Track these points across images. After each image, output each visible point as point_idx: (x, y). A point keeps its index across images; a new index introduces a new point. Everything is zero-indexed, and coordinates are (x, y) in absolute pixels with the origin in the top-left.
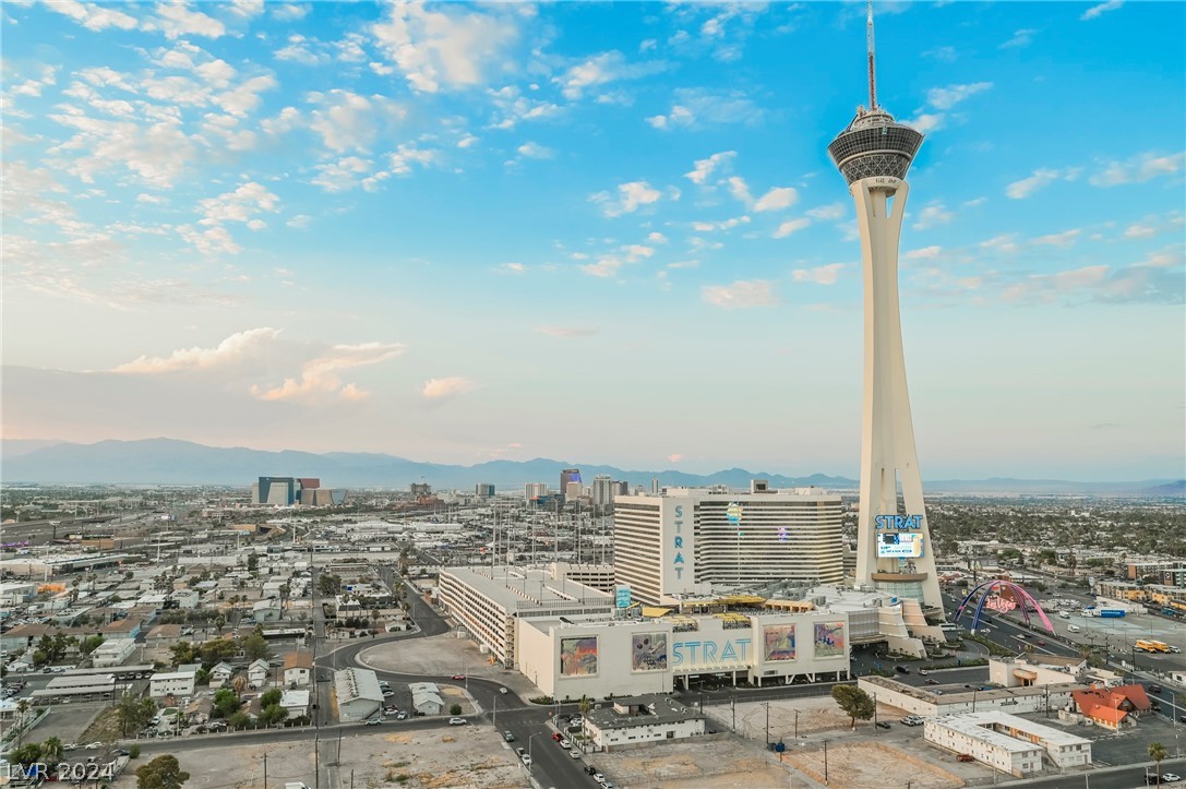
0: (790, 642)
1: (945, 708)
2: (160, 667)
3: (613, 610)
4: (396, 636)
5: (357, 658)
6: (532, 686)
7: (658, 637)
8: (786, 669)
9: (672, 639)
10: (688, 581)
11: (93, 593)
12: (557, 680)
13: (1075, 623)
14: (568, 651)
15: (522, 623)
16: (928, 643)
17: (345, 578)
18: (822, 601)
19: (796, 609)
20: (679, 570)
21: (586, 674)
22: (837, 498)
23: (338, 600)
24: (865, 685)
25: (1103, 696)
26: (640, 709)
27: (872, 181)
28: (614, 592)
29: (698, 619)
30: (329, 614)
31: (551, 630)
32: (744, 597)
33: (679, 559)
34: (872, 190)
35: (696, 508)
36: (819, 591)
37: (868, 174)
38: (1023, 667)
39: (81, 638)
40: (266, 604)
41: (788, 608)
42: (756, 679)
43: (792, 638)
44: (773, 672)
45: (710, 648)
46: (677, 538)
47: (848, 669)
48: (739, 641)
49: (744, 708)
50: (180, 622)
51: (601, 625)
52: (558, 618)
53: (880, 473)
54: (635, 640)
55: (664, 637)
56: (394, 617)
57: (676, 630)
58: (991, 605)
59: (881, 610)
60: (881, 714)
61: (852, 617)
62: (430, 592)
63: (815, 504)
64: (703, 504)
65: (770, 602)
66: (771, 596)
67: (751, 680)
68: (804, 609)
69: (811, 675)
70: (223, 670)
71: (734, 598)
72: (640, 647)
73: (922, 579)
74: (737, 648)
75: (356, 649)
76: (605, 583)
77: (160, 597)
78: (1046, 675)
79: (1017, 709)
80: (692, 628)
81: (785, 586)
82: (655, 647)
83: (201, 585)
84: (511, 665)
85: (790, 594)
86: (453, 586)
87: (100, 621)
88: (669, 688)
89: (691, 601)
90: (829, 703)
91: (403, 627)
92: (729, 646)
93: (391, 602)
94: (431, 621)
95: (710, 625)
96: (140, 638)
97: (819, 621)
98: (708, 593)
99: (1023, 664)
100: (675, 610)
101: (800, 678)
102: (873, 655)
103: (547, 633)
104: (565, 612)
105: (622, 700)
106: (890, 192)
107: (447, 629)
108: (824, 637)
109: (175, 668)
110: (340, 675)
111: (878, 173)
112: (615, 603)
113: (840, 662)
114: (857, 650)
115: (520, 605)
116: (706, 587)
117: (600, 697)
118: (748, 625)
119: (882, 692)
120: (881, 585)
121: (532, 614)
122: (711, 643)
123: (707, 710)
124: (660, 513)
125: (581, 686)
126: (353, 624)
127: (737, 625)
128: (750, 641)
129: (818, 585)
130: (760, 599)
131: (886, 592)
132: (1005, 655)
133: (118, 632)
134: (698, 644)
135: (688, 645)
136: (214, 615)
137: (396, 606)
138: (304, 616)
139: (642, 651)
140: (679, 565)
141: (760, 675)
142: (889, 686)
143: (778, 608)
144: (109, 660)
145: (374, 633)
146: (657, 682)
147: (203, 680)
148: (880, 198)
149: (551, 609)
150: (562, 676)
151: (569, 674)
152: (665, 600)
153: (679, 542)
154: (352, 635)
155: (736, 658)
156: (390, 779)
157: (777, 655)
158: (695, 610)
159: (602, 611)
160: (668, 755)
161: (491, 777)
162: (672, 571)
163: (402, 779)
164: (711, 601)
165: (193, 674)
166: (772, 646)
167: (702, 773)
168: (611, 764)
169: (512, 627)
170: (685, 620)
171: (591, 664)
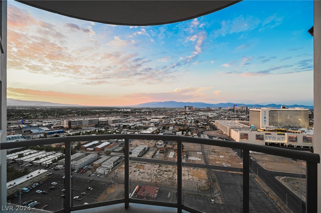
0: (296, 139)
2: (177, 131)
3: (250, 129)
4: (209, 130)
5: (203, 133)
7: (262, 135)
8: (294, 144)
9: (265, 136)
10: (267, 125)
11: (167, 121)
12: (240, 140)
14: (242, 136)
15: (232, 130)
17: (199, 121)
18: (304, 131)
19: (296, 133)
20: (265, 123)
21: (246, 140)
22: (307, 110)
23: (199, 124)
28: (251, 126)
29: (271, 132)
30: (198, 126)
31: (239, 132)
32: (281, 129)
35: (269, 111)
39: (167, 127)
40: (189, 124)
41: (294, 132)
42: (286, 145)
43: (296, 138)
44: (291, 145)
45: (274, 138)
46: (265, 117)
47: (313, 146)
48: (281, 138)
50: (178, 125)
51: (249, 132)
52: (239, 130)
54: (256, 135)
55: (263, 135)
56: (208, 127)
62: (213, 124)
63: (301, 111)
64: (271, 111)
65: (289, 130)
66: (288, 129)
67: (284, 145)
68: (299, 133)
69: (302, 146)
70: (185, 132)
71: (279, 129)
72: (258, 136)
75: (203, 131)
76: (248, 124)
77: (175, 122)
80: (269, 134)
81: (292, 127)
82: (261, 137)
83: (180, 121)
84: (230, 136)
86: (217, 123)
87: (169, 124)
88: (265, 144)
89: (268, 129)
91: (210, 129)
92: (279, 138)
93: (207, 125)
94: (214, 128)
95: (275, 134)
96: (174, 127)
97: (304, 135)
98: (273, 127)
100: (265, 130)
101: (299, 147)
103: (238, 132)
104: (240, 129)
107: (217, 130)
108: (306, 139)
109: (179, 132)
110: (202, 135)
112: (251, 128)
113: (311, 145)
115: (231, 127)
116: (272, 126)
118: (284, 135)
121: (234, 129)
122: (273, 137)
124: (261, 112)
125: (244, 141)
126: (202, 128)
127: (281, 134)
128: (284, 138)
129: (301, 128)
130: (286, 130)
133: (171, 126)
134: (271, 137)
135: (269, 137)
136: (182, 125)
137: (208, 125)
138: (194, 126)
139: (258, 137)
140: (265, 122)
141: (287, 145)
143: (291, 132)
144: (171, 130)
145: (205, 129)
146: (262, 143)
147: (183, 134)
149: (237, 128)
150: (241, 140)
151: (242, 139)
152: (261, 128)
153: (265, 118)
154: (202, 129)
155: (281, 141)
156: (212, 151)
157: (293, 141)
158: (269, 131)
159: (248, 129)
160: (266, 157)
161: (230, 154)
162: (263, 124)
163: (214, 152)
164: (274, 129)
165: (181, 133)
166: (290, 139)
167: (275, 161)
168: (254, 156)
169: (230, 130)
170: (268, 132)
171: (247, 138)
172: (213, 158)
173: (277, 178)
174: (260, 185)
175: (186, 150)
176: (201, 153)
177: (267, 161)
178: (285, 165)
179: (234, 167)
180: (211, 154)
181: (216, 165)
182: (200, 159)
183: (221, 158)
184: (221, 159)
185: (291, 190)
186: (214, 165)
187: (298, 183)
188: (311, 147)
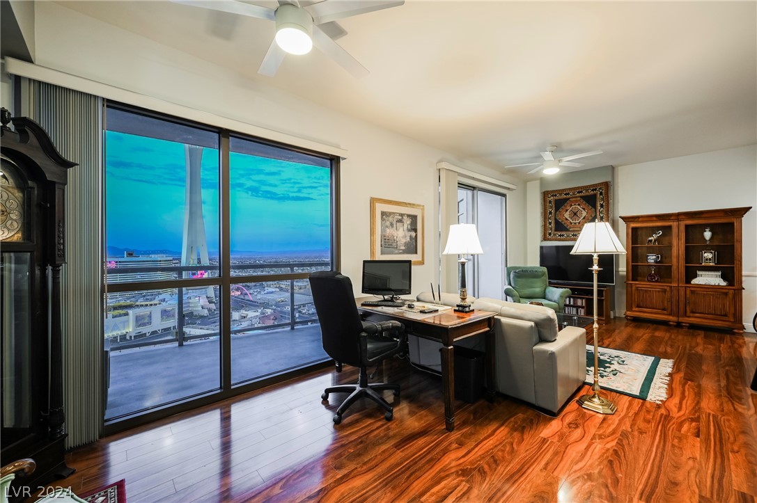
0: (149, 318)
8: (146, 330)
13: (259, 296)
16: (209, 310)
18: (164, 300)
19: (151, 305)
22: (171, 258)
24: (185, 329)
25: (268, 317)
32: (122, 303)
36: (161, 297)
38: (243, 312)
41: (147, 305)
42: (131, 337)
43: (150, 316)
44: (140, 333)
47: (177, 324)
48: (121, 323)
53: (191, 249)
58: (232, 294)
59: (190, 301)
65: (137, 303)
66: (137, 301)
67: (128, 338)
68: (156, 305)
69: (159, 330)
71: (117, 304)
74: (120, 325)
78: (251, 314)
81: (144, 296)
85: (147, 299)
92: (115, 325)
97: (164, 308)
101: (154, 332)
108: (166, 314)
114: (181, 317)
118: (127, 314)
120: (190, 291)
127: (120, 315)
128: (128, 321)
129: (161, 294)
130: (132, 303)
131: (192, 293)
132: (238, 310)
141: (133, 335)
142: (195, 328)
143: (142, 305)
155: (119, 330)
157: (144, 325)
166: (140, 321)
188: (174, 327)
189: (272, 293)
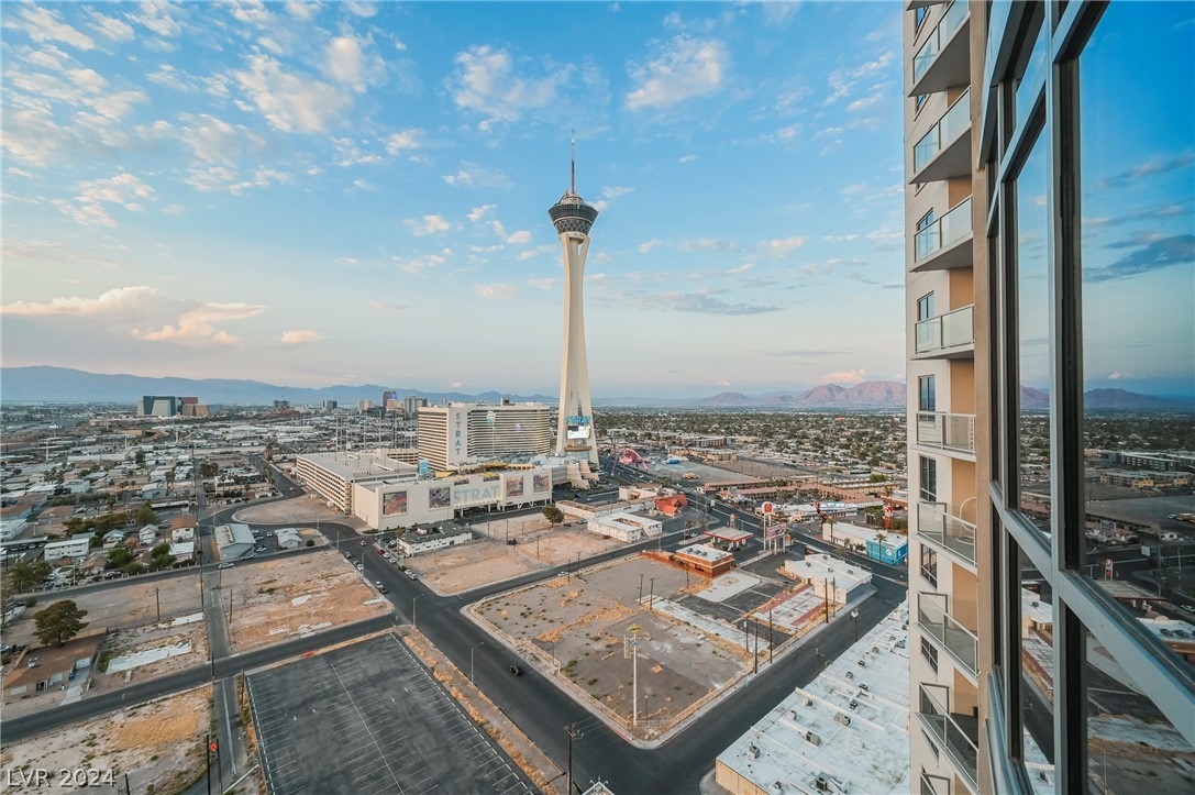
0: (520, 486)
1: (598, 514)
2: (53, 538)
3: (417, 475)
4: (264, 500)
5: (233, 517)
6: (364, 524)
7: (445, 489)
8: (518, 501)
9: (453, 489)
10: (463, 456)
12: (381, 519)
13: (658, 467)
14: (389, 502)
15: (357, 487)
16: (591, 481)
17: (221, 465)
18: (538, 463)
19: (524, 468)
20: (458, 449)
21: (400, 513)
22: (547, 408)
23: (216, 480)
24: (558, 505)
25: (668, 501)
26: (433, 531)
27: (571, 234)
28: (418, 464)
29: (469, 477)
30: (209, 490)
31: (377, 489)
32: (496, 463)
33: (458, 443)
34: (571, 239)
35: (469, 414)
36: (537, 458)
37: (569, 230)
38: (634, 490)
40: (154, 486)
41: (519, 468)
42: (501, 507)
43: (522, 484)
44: (511, 503)
45: (476, 493)
46: (457, 431)
47: (550, 497)
48: (492, 488)
49: (493, 524)
50: (72, 503)
51: (409, 484)
52: (381, 481)
53: (570, 394)
54: (431, 491)
55: (449, 489)
56: (263, 488)
57: (456, 484)
58: (621, 461)
59: (568, 466)
60: (567, 520)
61: (553, 470)
62: (290, 471)
63: (536, 411)
64: (472, 411)
65: (510, 465)
66: (511, 462)
67: (499, 508)
68: (529, 468)
69: (531, 503)
70: (117, 535)
71: (490, 464)
72: (434, 495)
73: (589, 449)
74: (491, 491)
75: (233, 511)
76: (411, 459)
77: (50, 487)
78: (644, 493)
79: (631, 510)
80: (466, 482)
81: (519, 456)
82: (443, 495)
83: (92, 475)
84: (349, 512)
85: (521, 460)
86: (307, 466)
88: (452, 517)
89: (465, 467)
90: (541, 516)
91: (270, 495)
92: (487, 490)
93: (261, 479)
94: (290, 489)
95: (476, 480)
96: (32, 518)
97: (536, 474)
98: (475, 462)
99: (634, 488)
100: (455, 473)
101: (526, 505)
102: (564, 490)
103: (374, 491)
104: (386, 478)
105: (422, 526)
106: (580, 241)
107: (303, 493)
108: (539, 482)
109: (69, 537)
110: (219, 530)
111: (574, 230)
112: (418, 471)
113: (547, 495)
114: (556, 487)
115: (355, 475)
116: (474, 458)
117: (408, 525)
119: (567, 509)
120: (569, 453)
121: (363, 480)
122: (474, 490)
123: (473, 527)
124: (447, 417)
125: (397, 520)
126: (228, 495)
127: (492, 479)
128: (498, 487)
129: (536, 455)
130: (505, 464)
131: (571, 457)
132: (626, 485)
133: (8, 515)
134: (469, 491)
135: (463, 492)
136: (105, 496)
137: (264, 481)
138: (188, 492)
139: (435, 497)
140: (458, 447)
141: (504, 505)
142: (571, 505)
143: (515, 468)
145: (246, 500)
146: (446, 513)
147: (96, 544)
148: (574, 243)
149: (377, 477)
150: (384, 516)
151: (388, 514)
152: (449, 467)
153: (458, 434)
154: (229, 502)
155: (490, 497)
156: (261, 592)
157: (514, 493)
158: (467, 472)
159: (410, 476)
160: (450, 554)
161: (335, 581)
162: (454, 450)
163: (271, 591)
164: (477, 466)
165: (87, 540)
166: (510, 488)
167: (470, 561)
168: (415, 563)
169: (349, 489)
170: (462, 478)
171: (403, 507)
172: (260, 620)
173: (464, 611)
174: (414, 656)
175: (103, 630)
176: (199, 616)
177: (450, 567)
178: (489, 564)
179: (344, 625)
180: (253, 605)
181: (265, 647)
182: (186, 649)
183: (295, 609)
184: (295, 613)
185: (491, 633)
186: (254, 650)
187: (508, 604)
188: (548, 501)
189: (678, 462)
